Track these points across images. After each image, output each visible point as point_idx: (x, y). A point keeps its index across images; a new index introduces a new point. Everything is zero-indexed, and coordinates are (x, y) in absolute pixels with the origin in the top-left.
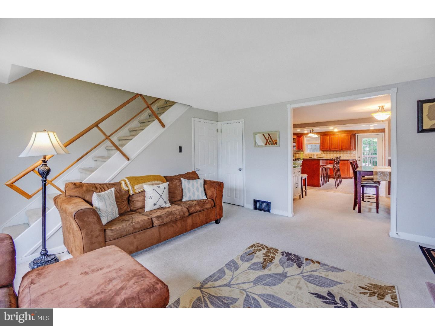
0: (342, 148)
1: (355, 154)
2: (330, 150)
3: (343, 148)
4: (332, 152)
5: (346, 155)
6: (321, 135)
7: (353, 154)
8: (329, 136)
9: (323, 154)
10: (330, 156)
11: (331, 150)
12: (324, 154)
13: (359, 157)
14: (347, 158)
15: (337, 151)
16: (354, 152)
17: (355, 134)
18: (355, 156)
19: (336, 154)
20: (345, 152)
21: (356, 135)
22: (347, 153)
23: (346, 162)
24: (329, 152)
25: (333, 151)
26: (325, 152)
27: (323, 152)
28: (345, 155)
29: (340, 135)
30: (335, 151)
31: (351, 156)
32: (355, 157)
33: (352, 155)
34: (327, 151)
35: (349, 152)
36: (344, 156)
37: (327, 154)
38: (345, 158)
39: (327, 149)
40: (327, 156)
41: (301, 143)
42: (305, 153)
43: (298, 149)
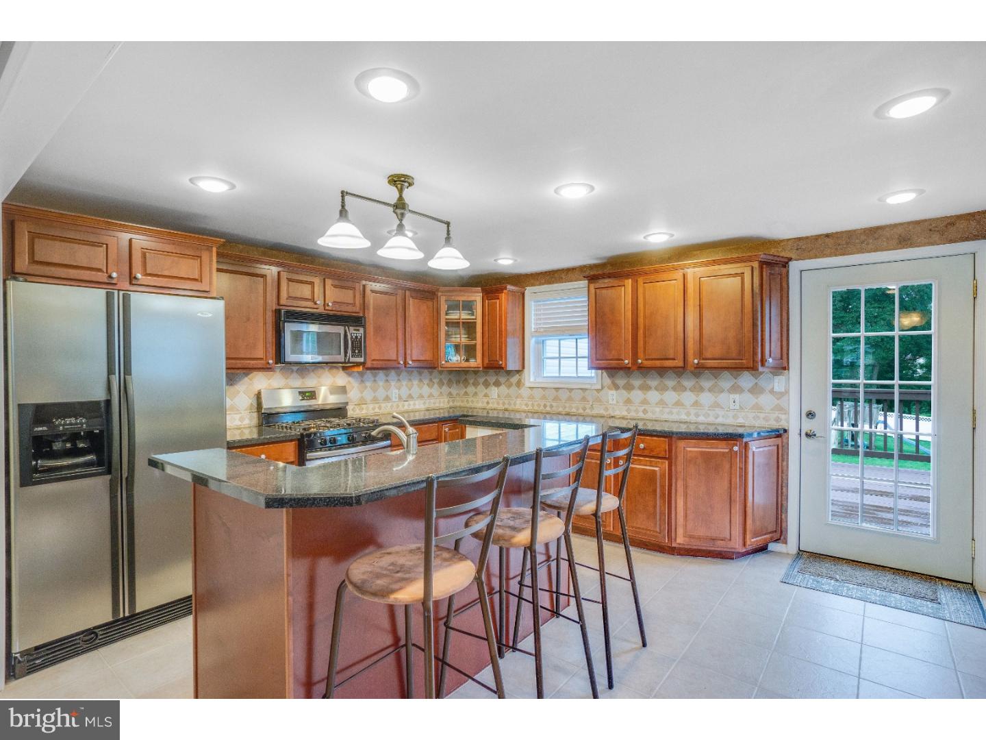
0: (700, 354)
1: (787, 392)
2: (635, 367)
3: (708, 354)
4: (653, 381)
5: (732, 396)
6: (592, 279)
7: (772, 392)
8: (629, 282)
9: (609, 388)
10: (645, 402)
11: (640, 368)
12: (617, 387)
13: (811, 415)
14: (735, 417)
15: (678, 371)
16: (779, 383)
17: (785, 265)
18: (780, 409)
19: (674, 389)
20: (726, 381)
21: (795, 267)
22: (736, 389)
23: (721, 448)
24: (637, 381)
26: (621, 382)
27: (608, 381)
28: (724, 398)
29: (690, 272)
30: (670, 373)
31: (757, 408)
32: (783, 417)
33: (766, 400)
35: (746, 380)
36: (716, 405)
37: (629, 388)
38: (723, 417)
39: (622, 360)
40: (628, 401)
41: (501, 331)
42: (527, 384)
43: (489, 361)
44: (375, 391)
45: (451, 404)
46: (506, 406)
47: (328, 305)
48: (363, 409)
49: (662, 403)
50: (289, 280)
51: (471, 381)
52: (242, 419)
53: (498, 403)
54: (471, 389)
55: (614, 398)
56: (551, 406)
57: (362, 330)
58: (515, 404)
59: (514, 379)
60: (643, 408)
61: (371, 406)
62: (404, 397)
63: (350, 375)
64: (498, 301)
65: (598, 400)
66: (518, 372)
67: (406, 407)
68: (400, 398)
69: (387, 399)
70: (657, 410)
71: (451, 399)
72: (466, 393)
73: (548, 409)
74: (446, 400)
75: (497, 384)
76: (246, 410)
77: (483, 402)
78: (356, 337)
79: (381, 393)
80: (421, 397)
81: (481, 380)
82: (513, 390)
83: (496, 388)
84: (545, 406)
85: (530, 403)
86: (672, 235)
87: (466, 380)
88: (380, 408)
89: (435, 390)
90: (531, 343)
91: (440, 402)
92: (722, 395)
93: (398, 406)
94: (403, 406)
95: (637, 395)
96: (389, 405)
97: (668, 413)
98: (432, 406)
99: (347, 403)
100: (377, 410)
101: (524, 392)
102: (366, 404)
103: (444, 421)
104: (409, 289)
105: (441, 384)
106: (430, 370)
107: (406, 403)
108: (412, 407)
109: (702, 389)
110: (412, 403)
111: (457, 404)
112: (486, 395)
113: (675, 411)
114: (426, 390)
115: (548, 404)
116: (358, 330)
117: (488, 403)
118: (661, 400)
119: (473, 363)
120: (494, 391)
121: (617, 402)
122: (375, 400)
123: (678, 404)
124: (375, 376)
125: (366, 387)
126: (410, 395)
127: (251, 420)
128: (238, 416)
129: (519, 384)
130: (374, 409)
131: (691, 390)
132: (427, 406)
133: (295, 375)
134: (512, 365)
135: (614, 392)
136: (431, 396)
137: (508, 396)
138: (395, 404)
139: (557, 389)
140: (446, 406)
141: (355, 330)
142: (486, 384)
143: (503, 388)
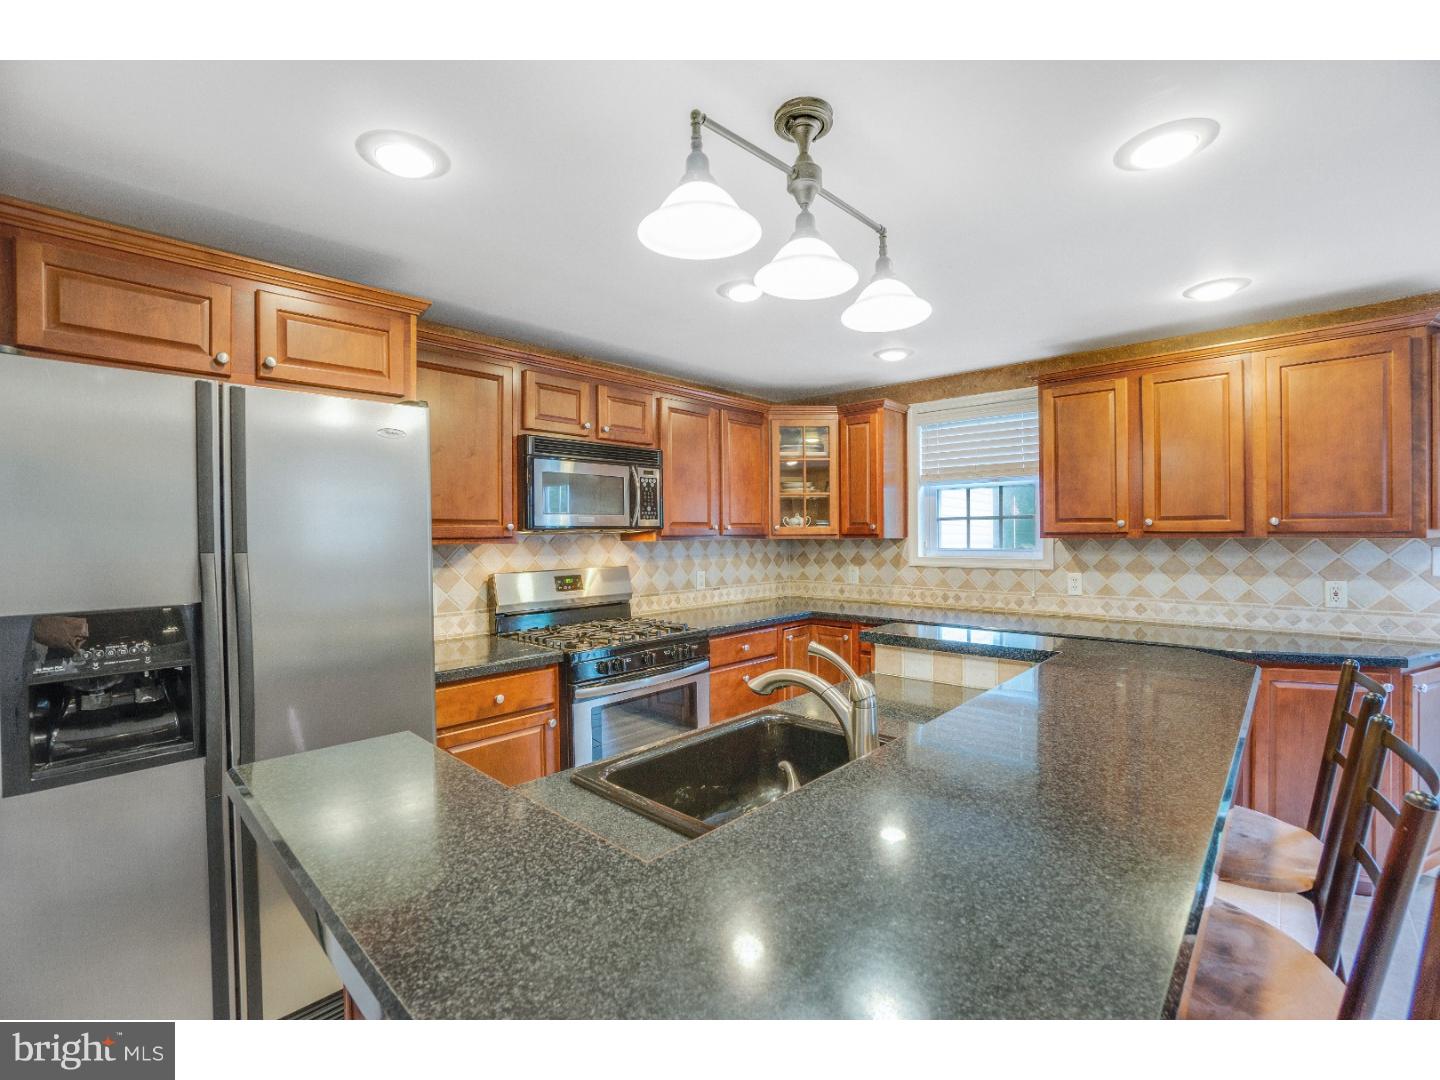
2: (1135, 533)
3: (1303, 506)
4: (1157, 556)
5: (1330, 584)
6: (1047, 381)
8: (1122, 384)
9: (1068, 569)
10: (1139, 592)
11: (1150, 533)
12: (1082, 567)
14: (1338, 621)
15: (1212, 539)
19: (1201, 570)
20: (1317, 557)
22: (1336, 571)
24: (1123, 556)
25: (1174, 539)
26: (1092, 555)
27: (1065, 555)
28: (1308, 587)
30: (1192, 542)
31: (1391, 606)
34: (1108, 537)
35: (1362, 554)
36: (1294, 600)
37: (1108, 568)
38: (1309, 620)
39: (1110, 520)
40: (1106, 591)
41: (873, 476)
42: (912, 562)
43: (852, 524)
44: (670, 572)
45: (781, 593)
46: (875, 597)
47: (603, 431)
48: (652, 603)
49: (1175, 594)
50: (541, 386)
51: (813, 557)
52: (462, 624)
53: (860, 592)
54: (812, 570)
55: (1079, 584)
56: (957, 598)
57: (657, 474)
58: (890, 593)
59: (889, 553)
60: (1137, 603)
61: (664, 598)
62: (714, 582)
63: (633, 548)
64: (867, 426)
65: (1047, 589)
66: (895, 541)
67: (716, 600)
68: (707, 584)
69: (689, 586)
70: (1166, 607)
71: (780, 586)
72: (804, 576)
73: (951, 601)
74: (774, 586)
75: (858, 561)
76: (470, 608)
77: (832, 591)
78: (648, 484)
79: (679, 577)
80: (738, 581)
81: (830, 555)
82: (887, 571)
83: (857, 568)
84: (945, 598)
85: (917, 592)
86: (1248, 282)
87: (803, 554)
88: (678, 601)
89: (758, 572)
90: (919, 494)
91: (765, 590)
92: (1307, 583)
93: (704, 596)
94: (713, 597)
95: (1124, 581)
96: (692, 595)
97: (1189, 612)
98: (753, 597)
99: (630, 595)
100: (674, 604)
101: (904, 573)
102: (657, 595)
103: (787, 623)
104: (729, 408)
105: (766, 560)
106: (750, 539)
107: (716, 592)
108: (725, 599)
109: (1261, 571)
110: (724, 591)
111: (789, 593)
112: (838, 579)
113: (1202, 609)
114: (744, 571)
115: (951, 594)
116: (651, 473)
117: (842, 591)
118: (1175, 588)
119: (822, 528)
120: (853, 573)
121: (1085, 592)
122: (671, 588)
123: (1209, 596)
124: (671, 550)
125: (657, 568)
126: (722, 578)
127: (477, 625)
128: (455, 620)
129: (897, 562)
130: (669, 603)
131: (1237, 572)
132: (746, 596)
133: (547, 548)
134: (891, 530)
135: (1078, 575)
136: (752, 580)
137: (878, 580)
138: (700, 595)
139: (968, 571)
140: (774, 595)
141: (645, 472)
142: (839, 562)
143: (869, 569)
